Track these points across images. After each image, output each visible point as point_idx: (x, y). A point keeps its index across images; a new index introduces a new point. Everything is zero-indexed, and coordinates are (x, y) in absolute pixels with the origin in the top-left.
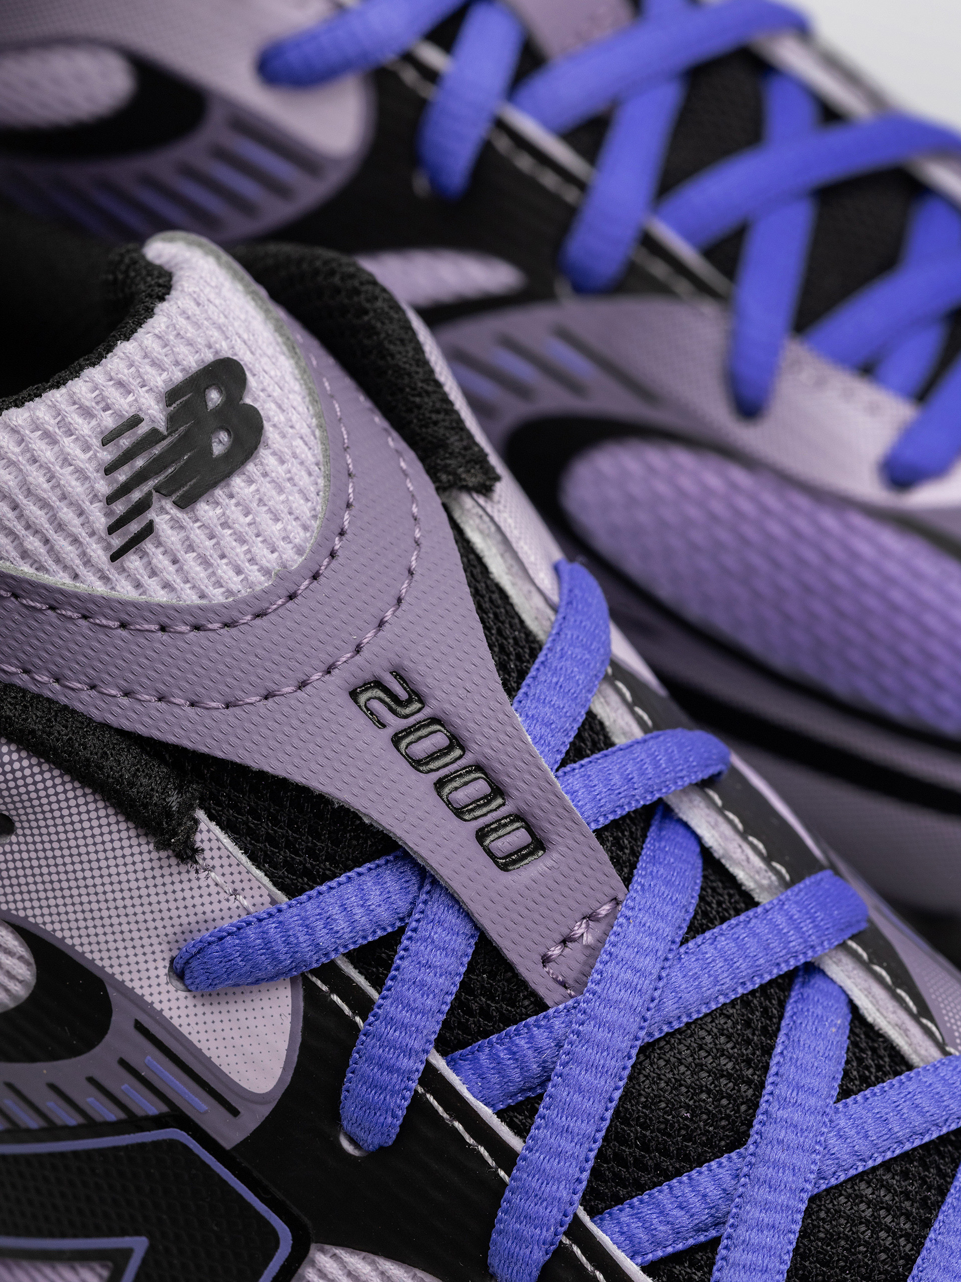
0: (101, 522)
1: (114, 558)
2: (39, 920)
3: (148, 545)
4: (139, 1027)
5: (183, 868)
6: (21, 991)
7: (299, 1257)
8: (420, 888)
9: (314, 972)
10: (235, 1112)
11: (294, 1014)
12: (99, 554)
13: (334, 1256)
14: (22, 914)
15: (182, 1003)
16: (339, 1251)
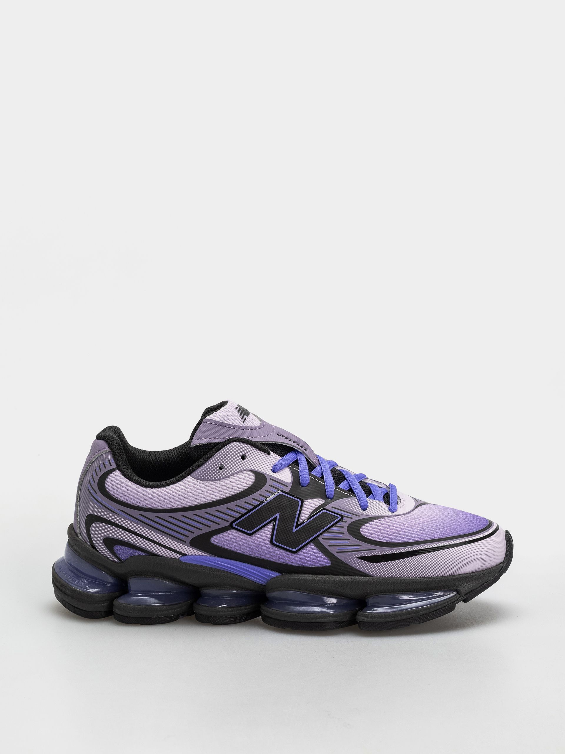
0: (240, 419)
1: (243, 422)
2: (253, 468)
3: (246, 421)
4: (271, 479)
5: (269, 456)
6: (253, 481)
7: (302, 503)
8: (296, 454)
9: (290, 465)
10: (287, 486)
11: (290, 471)
12: (242, 423)
13: (307, 502)
14: (251, 468)
15: (275, 474)
16: (307, 500)
